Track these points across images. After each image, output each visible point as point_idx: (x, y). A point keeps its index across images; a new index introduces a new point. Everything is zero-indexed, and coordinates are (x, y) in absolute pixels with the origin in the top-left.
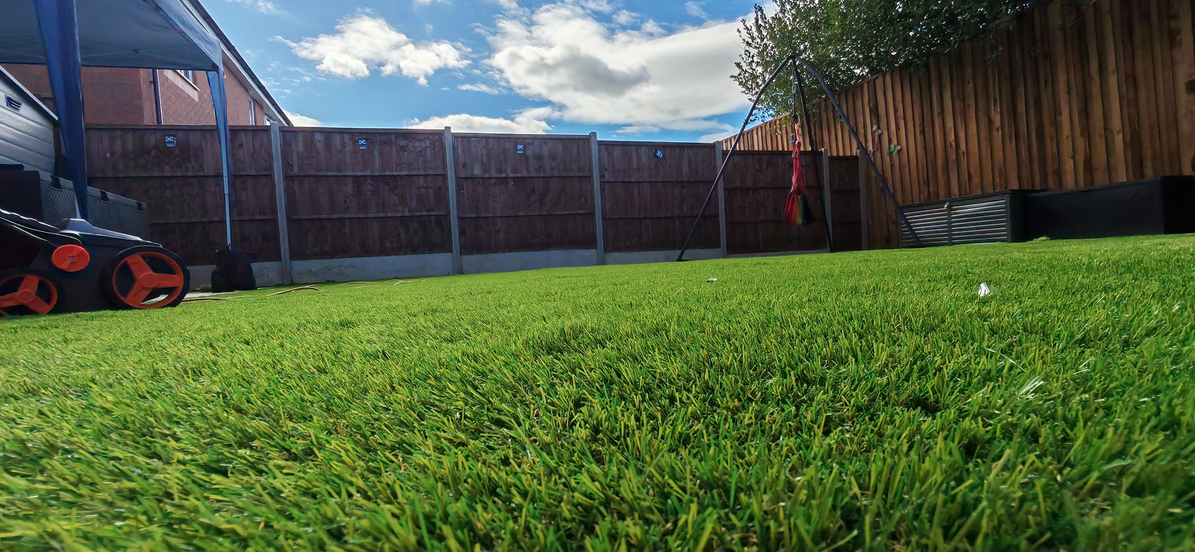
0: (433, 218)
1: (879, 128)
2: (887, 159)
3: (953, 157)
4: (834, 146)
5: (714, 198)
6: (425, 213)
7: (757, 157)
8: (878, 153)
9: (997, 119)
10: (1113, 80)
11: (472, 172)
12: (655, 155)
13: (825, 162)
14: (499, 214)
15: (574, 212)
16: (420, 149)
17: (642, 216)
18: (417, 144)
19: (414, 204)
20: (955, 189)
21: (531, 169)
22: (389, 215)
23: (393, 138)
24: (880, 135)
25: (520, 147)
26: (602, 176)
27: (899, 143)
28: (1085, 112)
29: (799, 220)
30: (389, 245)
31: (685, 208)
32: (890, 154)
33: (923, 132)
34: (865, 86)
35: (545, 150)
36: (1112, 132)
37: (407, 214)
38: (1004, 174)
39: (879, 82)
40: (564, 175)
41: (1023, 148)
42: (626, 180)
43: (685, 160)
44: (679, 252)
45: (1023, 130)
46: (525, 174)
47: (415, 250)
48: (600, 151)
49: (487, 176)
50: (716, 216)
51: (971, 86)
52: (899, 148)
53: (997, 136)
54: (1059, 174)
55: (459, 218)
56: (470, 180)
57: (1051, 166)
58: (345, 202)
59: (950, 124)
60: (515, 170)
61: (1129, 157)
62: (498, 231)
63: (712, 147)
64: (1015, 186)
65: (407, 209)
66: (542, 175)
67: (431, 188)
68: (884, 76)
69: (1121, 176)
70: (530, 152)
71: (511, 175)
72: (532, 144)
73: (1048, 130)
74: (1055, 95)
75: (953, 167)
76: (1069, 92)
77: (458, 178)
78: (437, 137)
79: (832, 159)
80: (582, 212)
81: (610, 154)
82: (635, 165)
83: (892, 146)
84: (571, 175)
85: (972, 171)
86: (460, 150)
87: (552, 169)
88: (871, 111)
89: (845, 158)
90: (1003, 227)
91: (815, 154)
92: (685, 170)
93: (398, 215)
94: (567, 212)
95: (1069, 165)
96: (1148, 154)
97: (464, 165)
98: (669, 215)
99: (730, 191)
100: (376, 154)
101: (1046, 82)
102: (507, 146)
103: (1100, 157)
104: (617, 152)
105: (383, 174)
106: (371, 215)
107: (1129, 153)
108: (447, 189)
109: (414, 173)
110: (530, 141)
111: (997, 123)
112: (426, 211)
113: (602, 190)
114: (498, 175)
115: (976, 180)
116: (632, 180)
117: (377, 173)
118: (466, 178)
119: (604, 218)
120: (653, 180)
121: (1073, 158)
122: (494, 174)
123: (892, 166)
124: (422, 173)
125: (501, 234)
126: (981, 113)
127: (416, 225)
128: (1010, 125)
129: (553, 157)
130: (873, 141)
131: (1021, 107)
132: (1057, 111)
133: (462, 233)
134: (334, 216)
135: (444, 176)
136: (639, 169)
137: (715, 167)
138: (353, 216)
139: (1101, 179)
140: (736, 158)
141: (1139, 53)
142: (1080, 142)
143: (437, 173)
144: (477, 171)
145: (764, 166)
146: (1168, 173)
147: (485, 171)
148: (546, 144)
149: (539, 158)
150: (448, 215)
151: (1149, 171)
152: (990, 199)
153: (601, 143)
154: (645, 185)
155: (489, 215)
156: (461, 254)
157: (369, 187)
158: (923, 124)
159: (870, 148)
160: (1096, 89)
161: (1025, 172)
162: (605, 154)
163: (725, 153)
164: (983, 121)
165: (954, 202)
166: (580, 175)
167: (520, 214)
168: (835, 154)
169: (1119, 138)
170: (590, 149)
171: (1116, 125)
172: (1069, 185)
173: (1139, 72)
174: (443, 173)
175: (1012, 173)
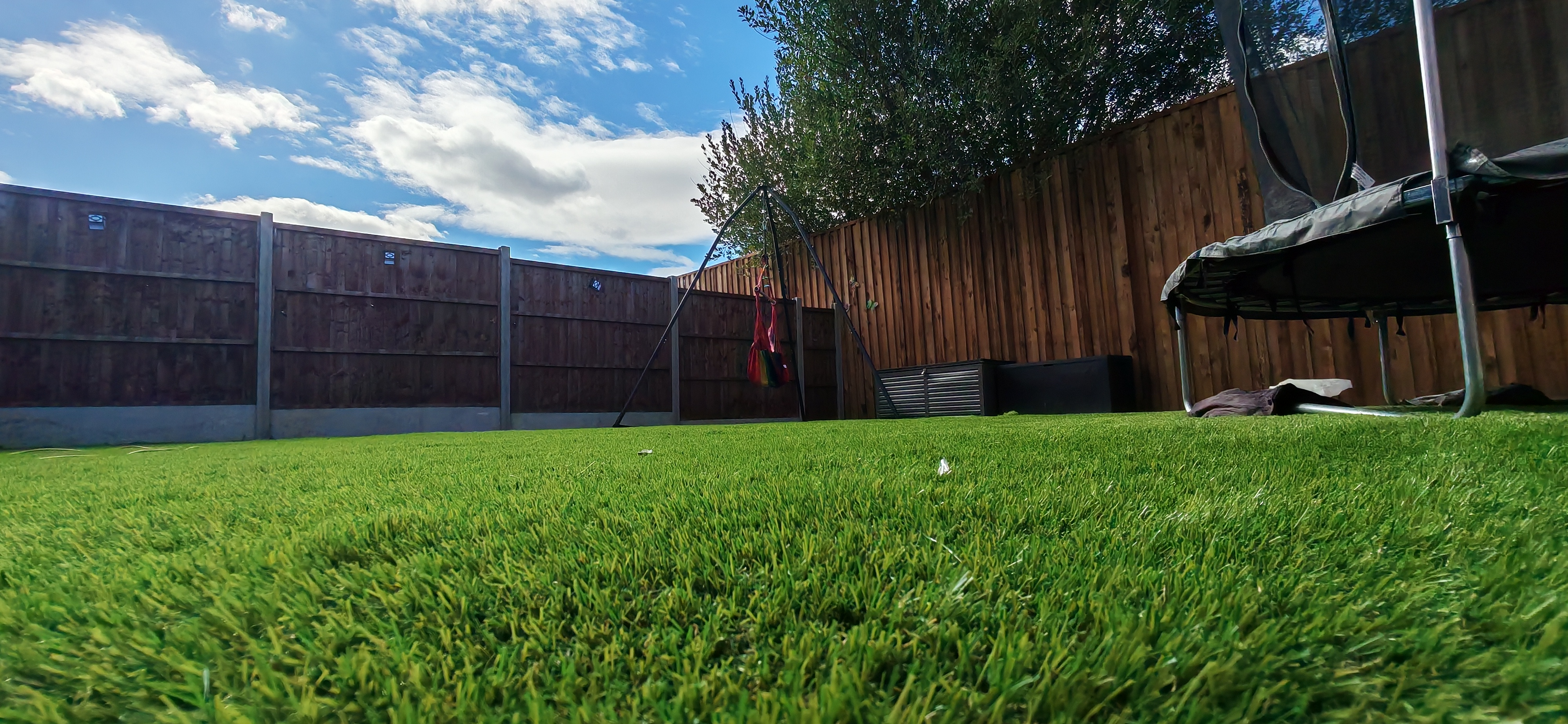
0: (224, 350)
1: (856, 280)
2: (864, 314)
3: (929, 319)
4: (808, 295)
5: (665, 349)
6: (209, 341)
7: (720, 300)
8: (855, 309)
9: (969, 282)
10: (1066, 256)
11: (305, 285)
12: (591, 286)
13: (799, 314)
14: (345, 348)
15: (468, 354)
16: (212, 240)
17: (568, 365)
18: (206, 233)
19: (189, 325)
20: (932, 355)
21: (406, 288)
22: (137, 339)
23: (161, 219)
24: (857, 288)
25: (389, 255)
26: (514, 307)
27: (876, 300)
28: (1045, 284)
29: (765, 381)
30: (129, 388)
31: (628, 357)
32: (868, 310)
33: (900, 289)
34: (842, 231)
35: (430, 264)
36: (1067, 307)
37: (174, 340)
38: (976, 342)
39: (856, 229)
40: (456, 300)
41: (994, 316)
42: (548, 315)
43: (631, 296)
44: (618, 414)
45: (993, 298)
46: (395, 295)
47: (182, 398)
48: (512, 272)
49: (330, 291)
50: (668, 371)
51: (945, 245)
52: (876, 304)
53: (970, 301)
54: (1025, 345)
55: (274, 351)
56: (298, 296)
57: (1017, 337)
58: (45, 312)
59: (926, 284)
60: (379, 288)
61: (1082, 334)
62: (342, 375)
63: (665, 283)
64: (987, 355)
65: (174, 333)
66: (421, 298)
67: (226, 302)
68: (861, 223)
69: (1077, 353)
70: (404, 264)
71: (371, 294)
72: (410, 253)
73: (1015, 299)
74: (1019, 265)
75: (929, 330)
76: (1031, 264)
77: (277, 291)
78: (244, 227)
79: (805, 310)
80: (480, 354)
81: (527, 278)
82: (562, 297)
83: (870, 302)
84: (468, 301)
85: (948, 338)
86: (285, 250)
87: (438, 291)
88: (848, 260)
89: (820, 311)
90: (977, 398)
91: (786, 304)
92: (630, 308)
93: (156, 340)
94: (458, 353)
95: (1033, 337)
96: (1096, 332)
97: (291, 273)
98: (606, 366)
99: (686, 339)
100: (124, 240)
101: (1011, 250)
102: (369, 252)
103: (1059, 331)
104: (537, 277)
105: (133, 272)
106: (99, 338)
107: (1082, 329)
108: (256, 306)
109: (196, 276)
110: (407, 249)
111: (970, 288)
112: (213, 337)
113: (513, 326)
114: (348, 293)
115: (952, 347)
116: (558, 315)
117: (120, 271)
118: (290, 293)
119: (513, 365)
120: (586, 318)
121: (1037, 330)
122: (342, 290)
123: (869, 323)
124: (211, 277)
125: (347, 380)
126: (955, 276)
127: (189, 359)
128: (981, 291)
129: (442, 275)
130: (850, 294)
131: (991, 275)
132: (1022, 282)
133: (277, 374)
134: (17, 335)
135: (253, 287)
136: (567, 302)
137: (668, 309)
138: (61, 336)
139: (1060, 355)
140: (695, 300)
141: (1085, 233)
142: (1042, 314)
143: (241, 280)
144: (314, 284)
145: (729, 312)
146: (1112, 353)
147: (326, 284)
148: (432, 255)
149: (419, 273)
150: (253, 346)
151: (1097, 348)
152: (965, 368)
153: (515, 263)
154: (575, 323)
155: (328, 350)
156: (272, 407)
157: (101, 292)
158: (900, 281)
159: (847, 302)
160: (1053, 263)
161: (995, 341)
162: (521, 277)
163: (681, 291)
164: (957, 283)
165: (932, 368)
166: (482, 302)
167: (382, 351)
168: (809, 305)
169: (1073, 314)
170: (498, 269)
171: (1071, 301)
172: (1034, 358)
173: (1087, 251)
174: (251, 280)
175: (984, 342)
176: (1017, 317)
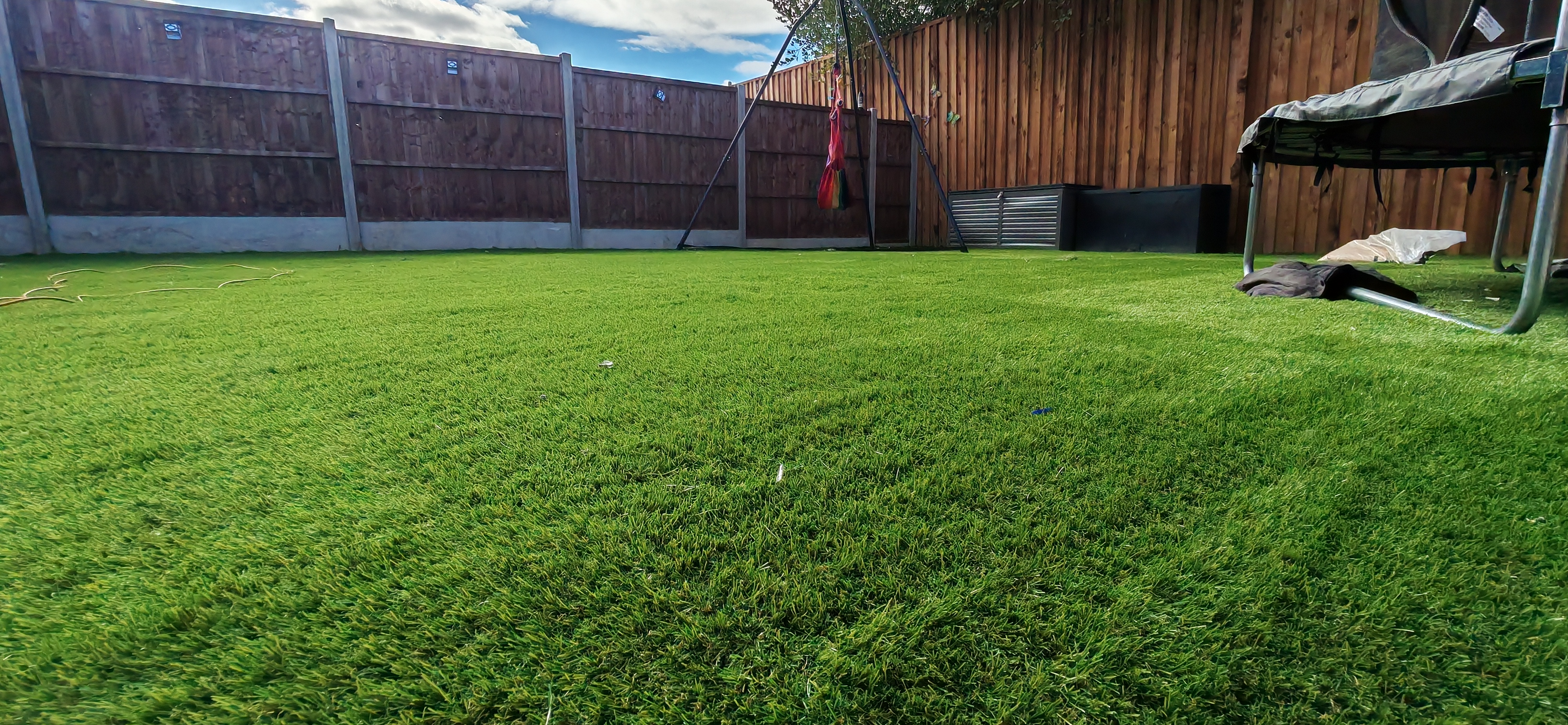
0: (310, 163)
1: (938, 89)
2: (944, 128)
3: (1013, 135)
4: (886, 105)
5: (730, 166)
6: (295, 154)
7: (790, 111)
8: (935, 121)
9: (1062, 94)
10: (1175, 66)
11: (374, 97)
12: (654, 96)
13: (873, 125)
14: (420, 163)
15: (537, 168)
16: (281, 50)
17: (635, 181)
18: (275, 41)
19: (275, 138)
20: (1012, 176)
21: (471, 100)
22: (231, 151)
23: (231, 26)
24: (939, 98)
25: (452, 64)
26: (578, 120)
27: (958, 112)
28: (1147, 98)
29: (836, 203)
30: (233, 200)
31: (694, 173)
32: (948, 124)
33: (985, 101)
34: (927, 30)
35: (492, 74)
36: (1167, 126)
37: (264, 153)
38: (1062, 162)
39: (943, 28)
40: (521, 113)
41: (1084, 134)
42: (613, 128)
43: (696, 108)
44: (682, 232)
45: (1086, 114)
46: (461, 107)
47: (281, 210)
48: (575, 81)
49: (399, 103)
50: (735, 187)
51: (1040, 50)
52: (957, 117)
53: (1060, 115)
54: (1115, 169)
55: (354, 164)
56: (370, 108)
57: (1108, 158)
58: (147, 125)
59: (1014, 96)
60: (445, 99)
61: (1179, 158)
62: (419, 189)
63: (731, 91)
64: (1071, 179)
65: (262, 145)
66: (487, 110)
67: (304, 114)
68: (949, 21)
69: (1170, 181)
70: (467, 74)
71: (438, 106)
72: (472, 61)
73: (1110, 116)
74: (1120, 75)
75: (1012, 148)
76: (1134, 74)
77: (349, 103)
78: (310, 34)
79: (881, 122)
80: (547, 168)
81: (590, 88)
82: (626, 109)
83: (951, 114)
84: (532, 113)
85: (1031, 156)
86: (351, 59)
87: (503, 102)
88: (931, 65)
89: (898, 123)
90: (1052, 229)
91: (860, 115)
92: (695, 120)
93: (248, 153)
94: (527, 168)
95: (1124, 160)
96: (1196, 156)
97: (360, 84)
98: (672, 182)
99: (753, 154)
100: (200, 50)
101: (1113, 58)
102: (432, 62)
103: (1154, 154)
104: (600, 87)
105: (215, 84)
106: (197, 150)
107: (1180, 153)
108: (331, 119)
109: (273, 88)
110: (468, 57)
111: (1062, 101)
112: (298, 150)
113: (579, 139)
114: (417, 105)
115: (1034, 168)
116: (623, 129)
117: (203, 83)
118: (363, 105)
119: (580, 180)
120: (651, 131)
121: (1130, 152)
122: (410, 102)
123: (949, 138)
124: (286, 88)
125: (424, 194)
126: (1047, 86)
127: (280, 171)
128: (1073, 106)
129: (504, 85)
130: (931, 105)
131: (1087, 86)
132: (1120, 96)
133: (360, 187)
134: (127, 147)
135: (326, 99)
136: (631, 114)
137: (735, 121)
138: (163, 149)
139: (1152, 182)
140: (764, 111)
141: (1203, 38)
142: (1138, 133)
143: (314, 91)
144: (382, 95)
145: (799, 125)
146: (1210, 182)
147: (395, 96)
148: (493, 63)
149: (483, 84)
150: (335, 159)
151: (1194, 175)
152: (1045, 192)
153: (577, 71)
154: (639, 136)
155: (404, 164)
156: (360, 220)
157: (190, 104)
158: (985, 91)
159: (927, 113)
160: (1159, 75)
161: (1083, 162)
162: (583, 87)
163: (748, 101)
164: (1049, 95)
165: (1008, 192)
166: (545, 114)
167: (454, 165)
168: (886, 117)
169: (1173, 134)
170: (560, 78)
171: (1172, 119)
172: (1123, 182)
173: (1200, 61)
174: (323, 92)
175: (1071, 163)
176: (1109, 134)
